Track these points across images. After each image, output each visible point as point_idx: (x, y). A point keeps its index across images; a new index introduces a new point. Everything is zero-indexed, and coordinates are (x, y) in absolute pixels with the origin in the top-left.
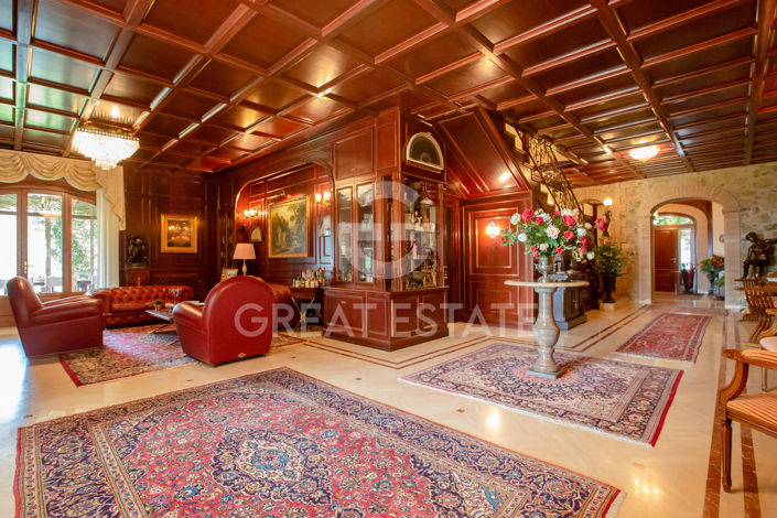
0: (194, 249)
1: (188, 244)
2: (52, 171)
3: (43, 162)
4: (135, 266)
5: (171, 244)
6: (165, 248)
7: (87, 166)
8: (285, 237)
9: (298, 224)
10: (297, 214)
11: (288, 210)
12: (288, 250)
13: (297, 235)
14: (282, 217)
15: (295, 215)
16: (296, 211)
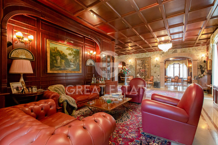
8: (65, 63)
9: (74, 58)
10: (74, 53)
11: (66, 49)
12: (67, 69)
13: (74, 63)
14: (62, 51)
15: (73, 53)
16: (73, 52)
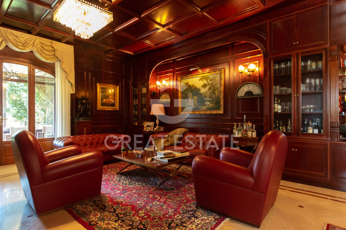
0: (117, 107)
1: (113, 105)
2: (24, 45)
3: (17, 37)
4: (81, 120)
5: (103, 104)
6: (99, 107)
7: (50, 44)
8: (197, 99)
9: (211, 90)
10: (210, 82)
11: (199, 80)
12: (200, 109)
13: (210, 97)
14: (193, 85)
15: (208, 83)
16: (208, 80)
